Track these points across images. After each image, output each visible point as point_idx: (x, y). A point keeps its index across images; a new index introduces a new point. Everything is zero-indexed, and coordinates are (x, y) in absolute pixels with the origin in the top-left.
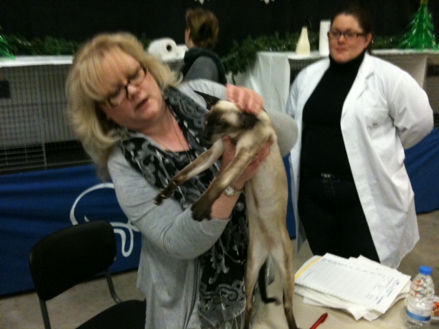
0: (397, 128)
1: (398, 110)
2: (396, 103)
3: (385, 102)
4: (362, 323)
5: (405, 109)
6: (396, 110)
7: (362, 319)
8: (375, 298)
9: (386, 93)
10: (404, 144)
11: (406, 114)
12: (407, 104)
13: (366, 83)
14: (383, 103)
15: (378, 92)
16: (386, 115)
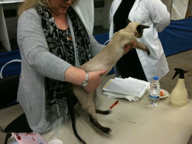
0: (154, 23)
1: (153, 15)
2: (152, 12)
3: (147, 12)
4: (132, 103)
5: (156, 15)
6: (152, 15)
7: (132, 101)
8: (136, 92)
9: (147, 8)
10: (158, 30)
11: (157, 17)
12: (157, 12)
13: (139, 4)
14: (146, 13)
15: (144, 8)
16: (148, 18)
